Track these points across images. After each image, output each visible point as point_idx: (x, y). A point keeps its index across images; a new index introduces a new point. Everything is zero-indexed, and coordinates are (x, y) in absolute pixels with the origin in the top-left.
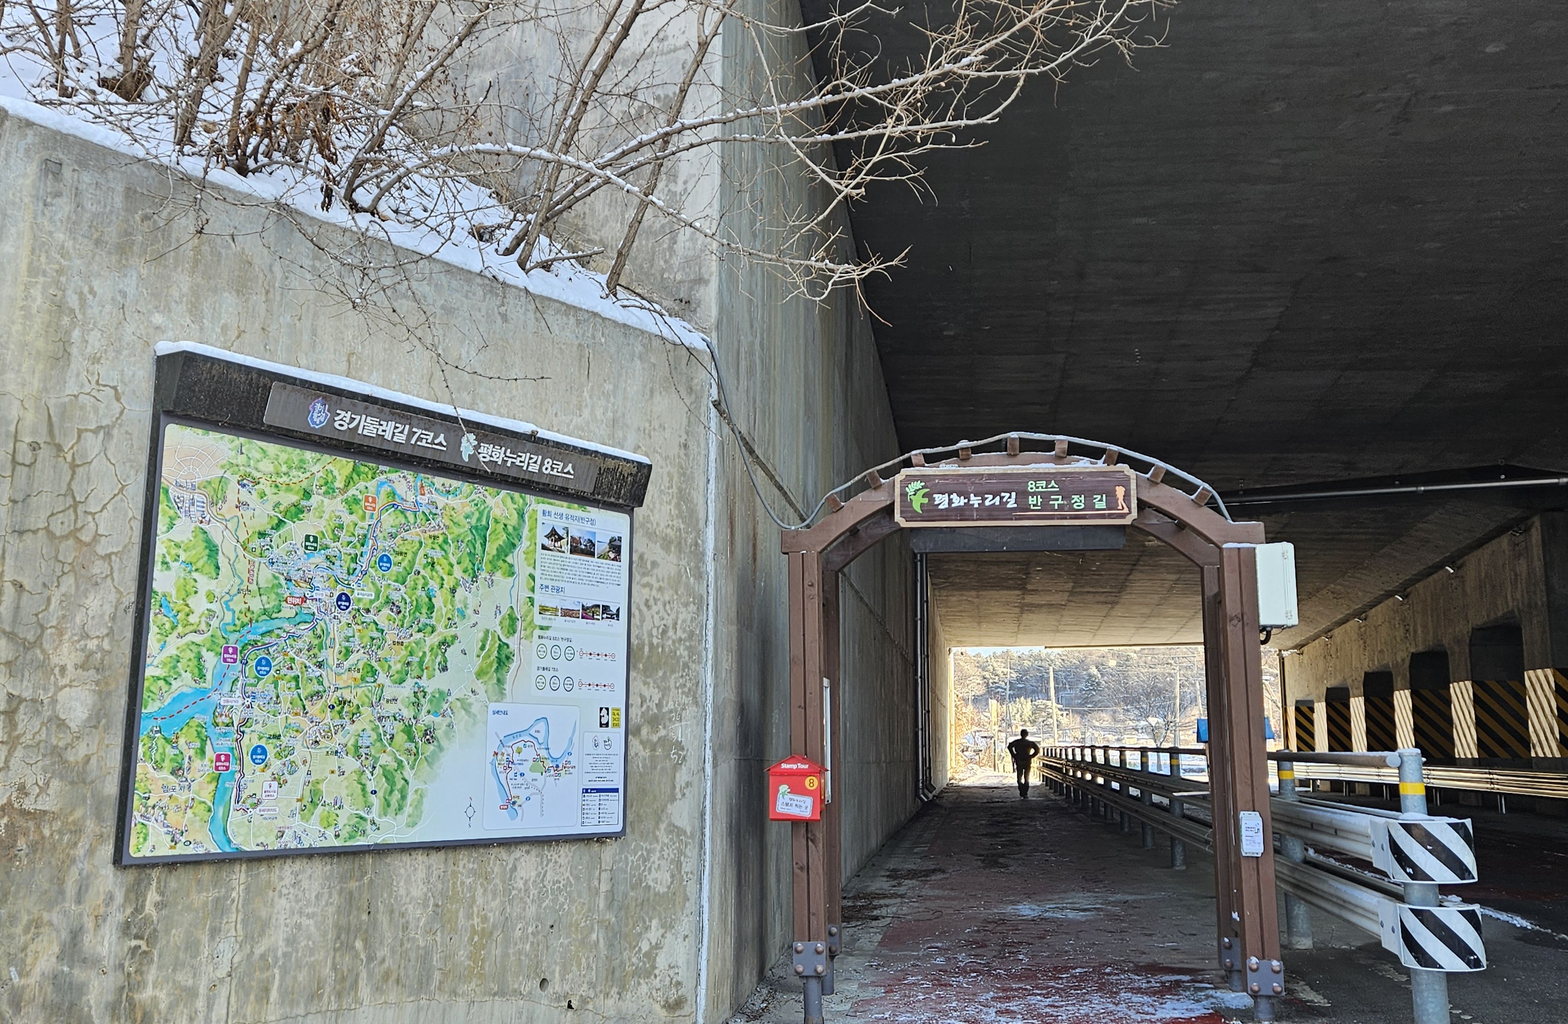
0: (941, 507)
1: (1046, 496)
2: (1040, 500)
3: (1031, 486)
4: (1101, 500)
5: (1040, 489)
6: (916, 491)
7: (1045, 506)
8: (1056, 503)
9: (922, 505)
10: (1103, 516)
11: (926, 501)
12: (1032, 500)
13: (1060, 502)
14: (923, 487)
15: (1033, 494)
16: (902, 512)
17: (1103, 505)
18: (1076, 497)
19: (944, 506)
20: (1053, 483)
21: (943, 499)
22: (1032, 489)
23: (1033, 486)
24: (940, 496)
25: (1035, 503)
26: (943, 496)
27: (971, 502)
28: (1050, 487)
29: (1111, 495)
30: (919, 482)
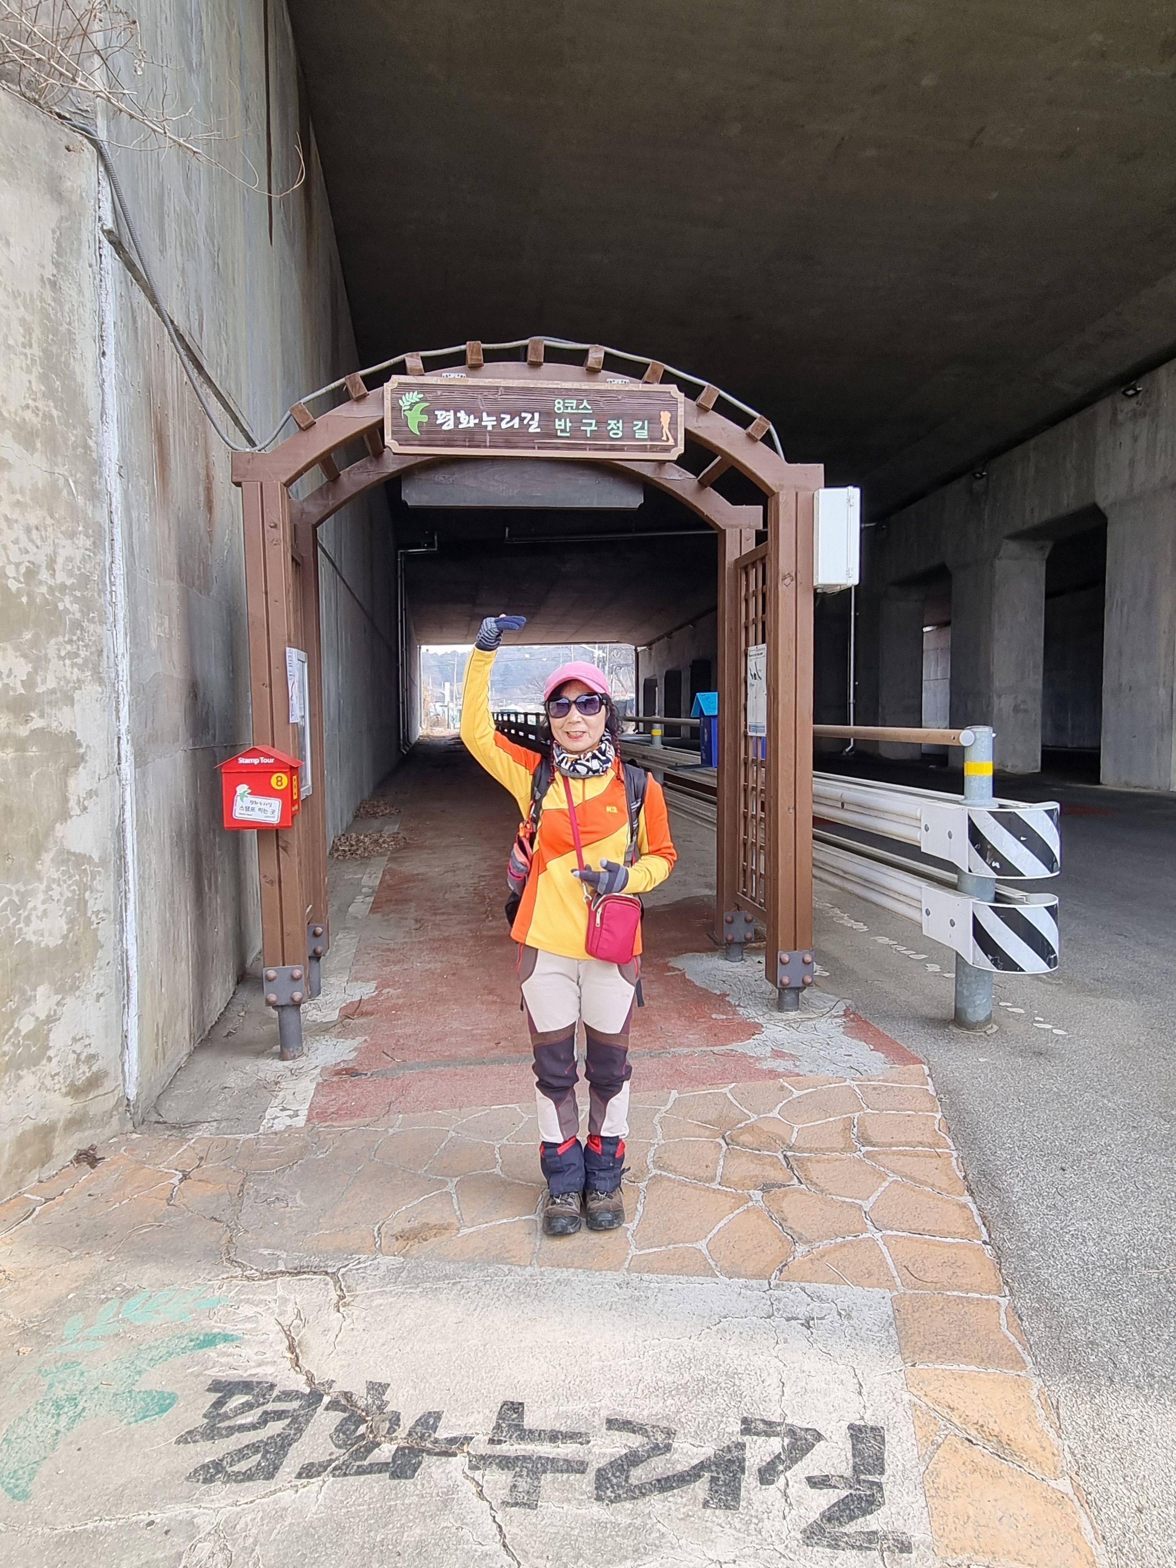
0: (445, 428)
1: (577, 419)
2: (569, 424)
3: (558, 405)
4: (642, 428)
5: (569, 411)
6: (412, 405)
7: (576, 432)
8: (588, 429)
9: (420, 424)
10: (643, 448)
11: (425, 418)
12: (559, 424)
13: (594, 428)
14: (422, 400)
15: (560, 416)
16: (393, 433)
17: (644, 434)
18: (612, 423)
19: (449, 426)
20: (585, 403)
21: (447, 418)
22: (559, 409)
23: (561, 406)
24: (444, 412)
25: (563, 427)
26: (448, 413)
27: (483, 424)
28: (581, 407)
29: (654, 420)
30: (416, 393)
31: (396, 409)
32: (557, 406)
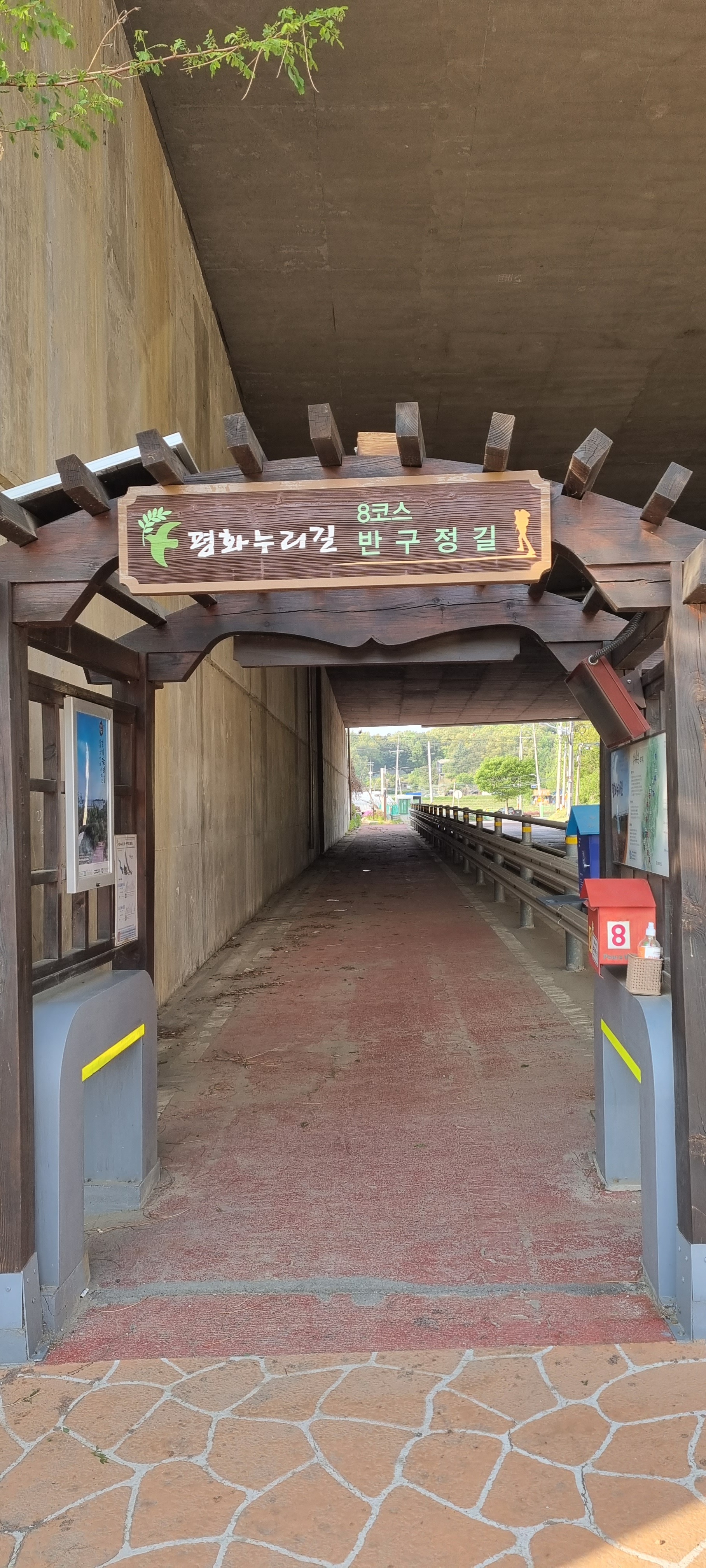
0: (202, 554)
1: (390, 531)
2: (378, 539)
3: (363, 513)
4: (487, 536)
5: (379, 519)
6: (157, 526)
7: (389, 550)
8: (407, 543)
9: (168, 552)
10: (489, 566)
11: (174, 544)
12: (364, 539)
13: (414, 541)
14: (170, 519)
15: (365, 528)
16: (132, 566)
17: (490, 545)
18: (442, 532)
19: (208, 552)
20: (402, 506)
21: (206, 540)
22: (363, 517)
23: (366, 512)
24: (200, 533)
25: (369, 543)
26: (206, 535)
27: (256, 545)
28: (395, 512)
29: (505, 526)
30: (162, 509)
31: (135, 533)
32: (361, 513)
